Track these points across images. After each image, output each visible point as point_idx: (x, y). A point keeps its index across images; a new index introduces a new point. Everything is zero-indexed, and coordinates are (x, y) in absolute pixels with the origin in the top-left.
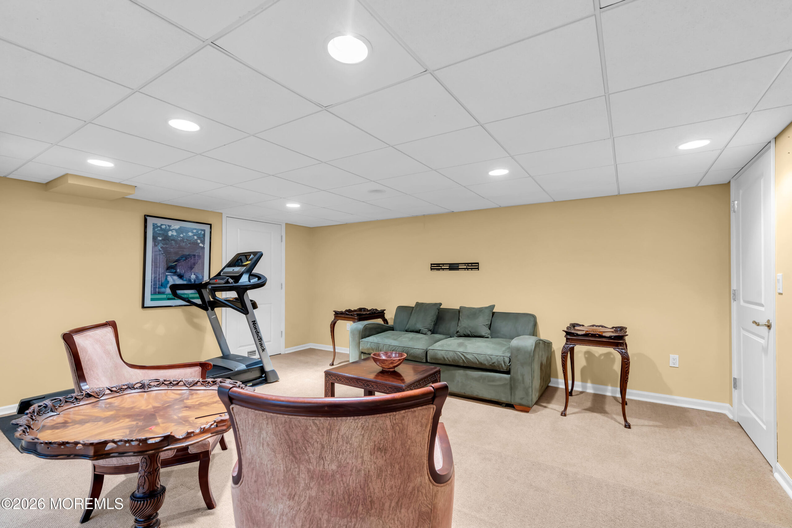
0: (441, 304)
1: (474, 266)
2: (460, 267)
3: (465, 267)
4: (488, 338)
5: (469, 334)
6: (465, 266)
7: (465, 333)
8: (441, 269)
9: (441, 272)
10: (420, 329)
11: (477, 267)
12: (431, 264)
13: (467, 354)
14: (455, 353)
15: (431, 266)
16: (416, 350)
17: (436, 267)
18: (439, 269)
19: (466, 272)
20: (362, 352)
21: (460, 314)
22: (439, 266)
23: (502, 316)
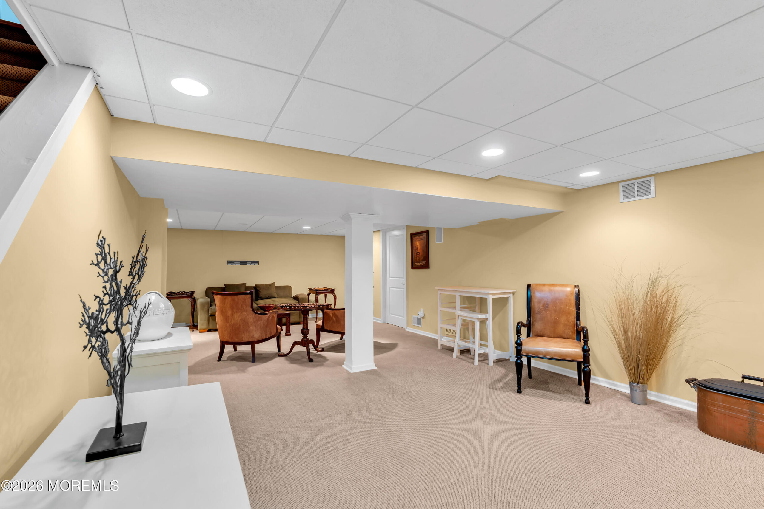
0: (246, 284)
1: (256, 263)
2: (247, 263)
3: (251, 263)
4: (277, 298)
7: (265, 297)
8: (235, 264)
9: (235, 266)
11: (258, 263)
15: (227, 262)
17: (231, 263)
18: (233, 264)
19: (251, 266)
20: (210, 315)
21: (258, 288)
22: (233, 262)
23: (278, 288)
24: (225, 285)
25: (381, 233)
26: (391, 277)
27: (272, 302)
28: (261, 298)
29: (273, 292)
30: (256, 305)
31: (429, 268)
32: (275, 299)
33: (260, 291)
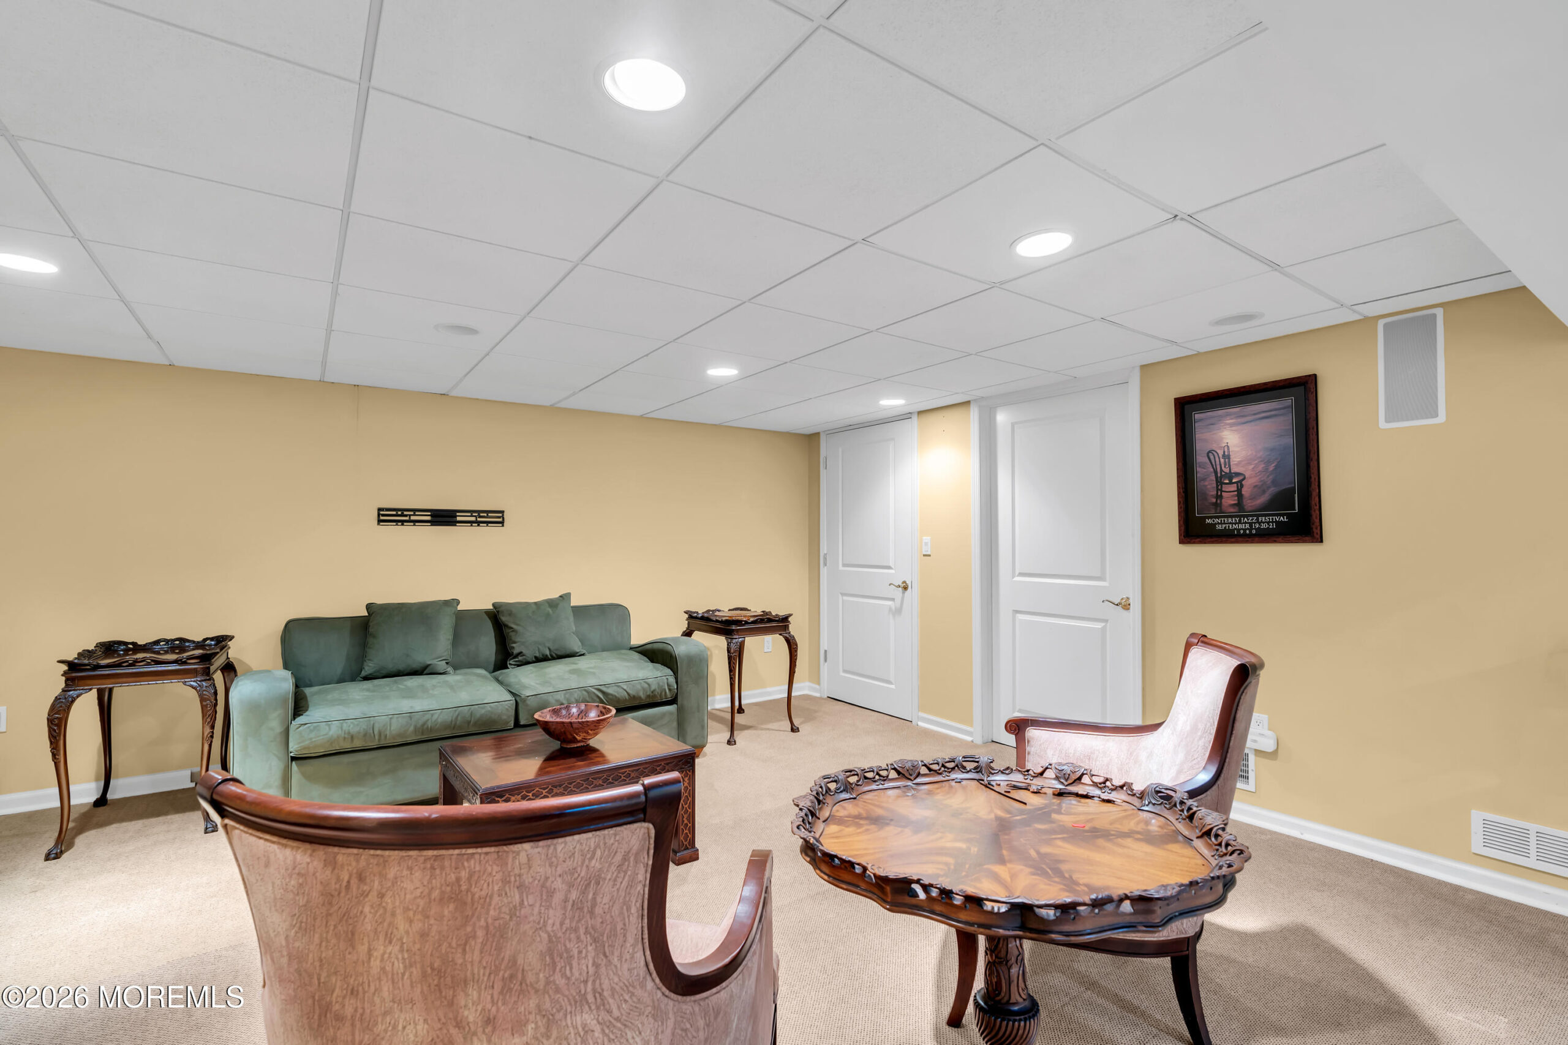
0: (458, 602)
1: (492, 518)
2: (459, 519)
3: (473, 519)
4: (583, 655)
5: (547, 655)
6: (472, 516)
7: (537, 655)
8: (410, 521)
9: (408, 529)
10: (429, 663)
11: (500, 520)
12: (380, 510)
13: (608, 687)
14: (585, 690)
15: (379, 515)
16: (490, 707)
17: (390, 516)
18: (403, 522)
19: (475, 529)
20: (293, 759)
21: (504, 619)
22: (403, 515)
23: (582, 612)
24: (369, 607)
25: (974, 413)
26: (1021, 574)
27: (574, 677)
28: (520, 658)
29: (570, 636)
30: (509, 697)
31: (1321, 541)
32: (582, 663)
33: (514, 631)
